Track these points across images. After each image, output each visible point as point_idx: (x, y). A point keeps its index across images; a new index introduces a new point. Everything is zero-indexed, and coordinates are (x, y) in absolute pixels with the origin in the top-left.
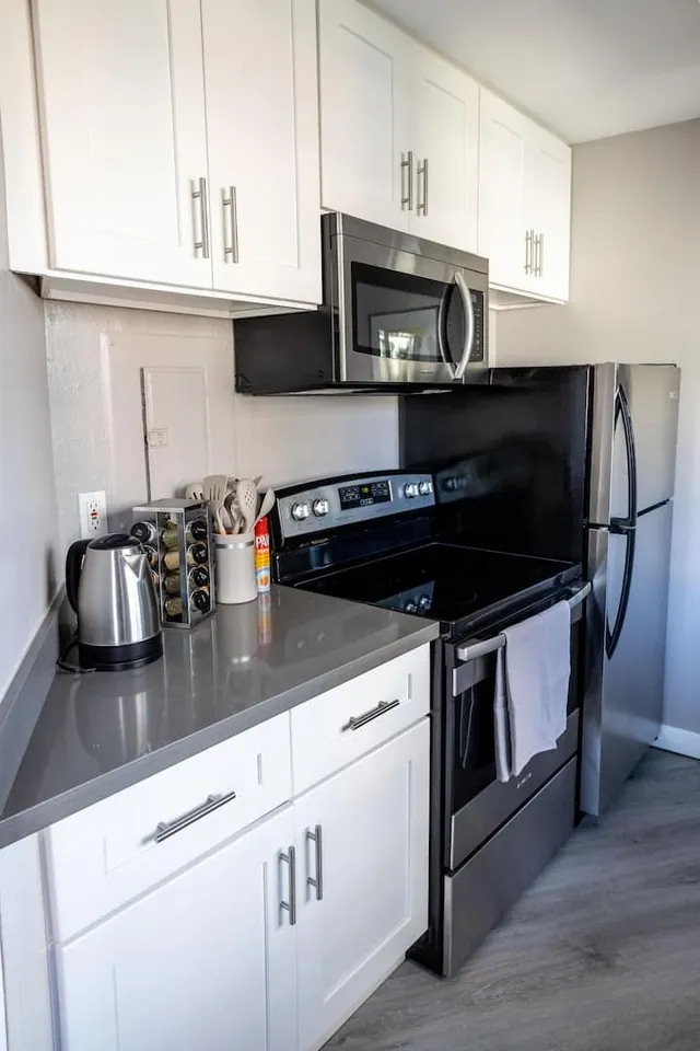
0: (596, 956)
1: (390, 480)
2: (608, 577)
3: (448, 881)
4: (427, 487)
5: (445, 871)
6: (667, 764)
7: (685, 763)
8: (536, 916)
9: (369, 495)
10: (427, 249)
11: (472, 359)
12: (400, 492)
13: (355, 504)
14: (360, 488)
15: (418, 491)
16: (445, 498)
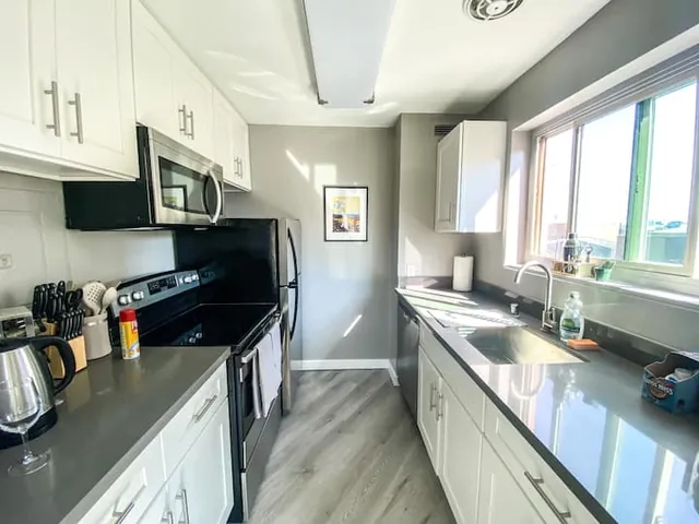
0: (307, 471)
1: (176, 275)
2: (289, 307)
3: (244, 475)
4: (195, 277)
5: (242, 470)
6: (305, 377)
7: (311, 373)
8: (277, 467)
9: (165, 285)
10: (193, 155)
11: (221, 213)
12: (181, 281)
13: (159, 290)
14: (158, 282)
15: (190, 279)
16: (205, 281)
